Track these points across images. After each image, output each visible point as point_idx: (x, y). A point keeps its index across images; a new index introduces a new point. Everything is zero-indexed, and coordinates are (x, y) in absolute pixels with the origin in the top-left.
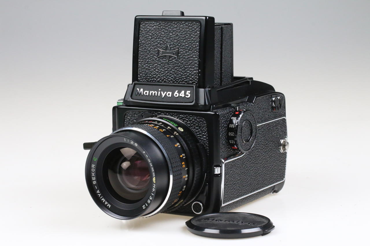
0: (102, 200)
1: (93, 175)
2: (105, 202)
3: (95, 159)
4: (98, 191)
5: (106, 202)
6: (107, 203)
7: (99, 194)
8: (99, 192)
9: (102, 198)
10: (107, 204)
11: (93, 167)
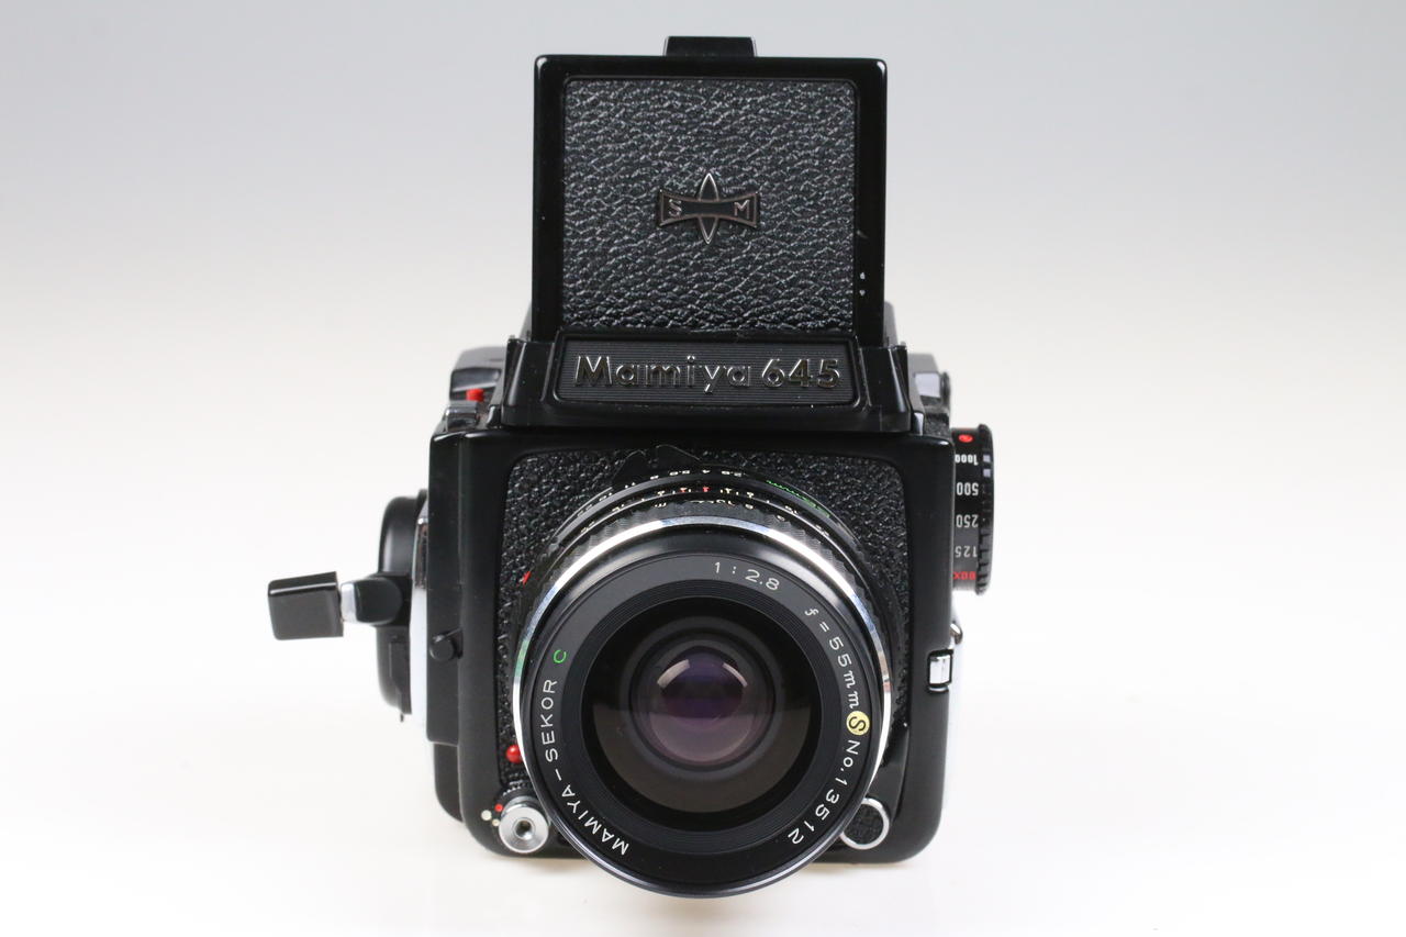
0: (587, 824)
1: (548, 725)
2: (600, 832)
3: (560, 657)
4: (568, 788)
5: (605, 832)
6: (611, 836)
7: (572, 800)
8: (572, 794)
9: (586, 819)
10: (613, 841)
11: (548, 691)
